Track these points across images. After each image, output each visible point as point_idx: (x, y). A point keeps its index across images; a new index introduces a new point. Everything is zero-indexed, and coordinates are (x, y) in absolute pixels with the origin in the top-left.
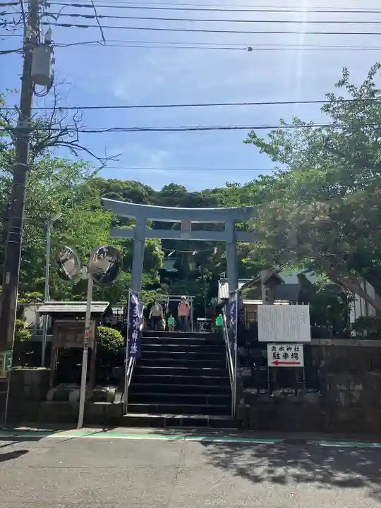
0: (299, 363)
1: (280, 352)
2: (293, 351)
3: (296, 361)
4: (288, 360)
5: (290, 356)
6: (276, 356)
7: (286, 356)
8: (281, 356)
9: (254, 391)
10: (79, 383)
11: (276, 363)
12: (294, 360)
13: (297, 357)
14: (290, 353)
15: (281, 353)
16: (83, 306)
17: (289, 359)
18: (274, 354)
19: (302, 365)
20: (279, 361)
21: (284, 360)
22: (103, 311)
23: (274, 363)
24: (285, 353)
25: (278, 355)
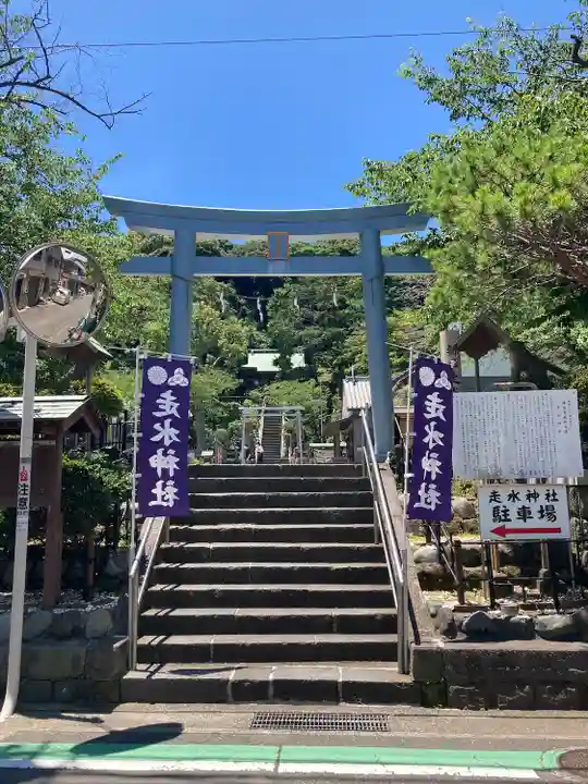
0: (558, 530)
1: (509, 504)
2: (542, 501)
3: (552, 525)
4: (530, 524)
5: (535, 515)
6: (500, 514)
7: (524, 513)
8: (513, 514)
11: (500, 531)
12: (545, 523)
13: (551, 515)
14: (534, 507)
15: (514, 508)
17: (536, 522)
18: (496, 509)
19: (566, 534)
20: (508, 525)
21: (521, 524)
22: (66, 416)
23: (494, 531)
24: (524, 507)
25: (506, 511)
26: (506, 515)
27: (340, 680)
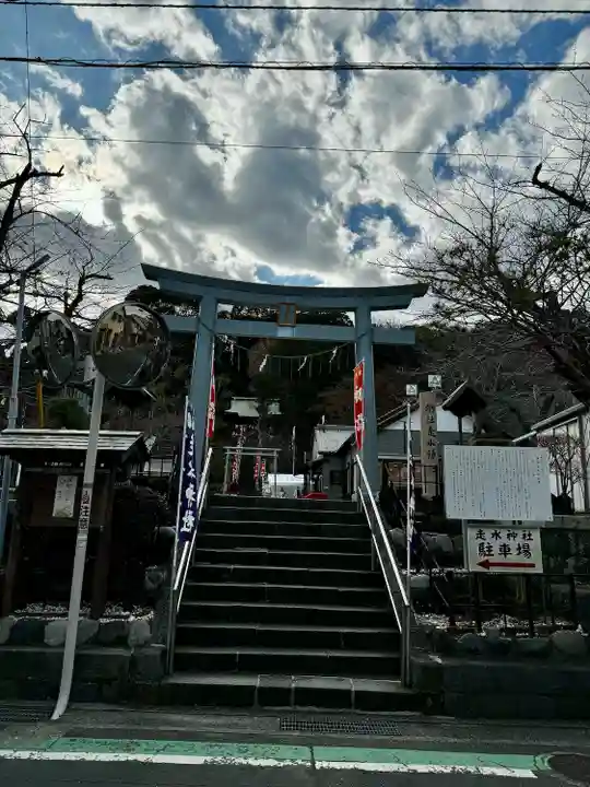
0: (533, 566)
1: (492, 541)
2: (519, 540)
3: (528, 561)
4: (509, 559)
5: (514, 552)
6: (485, 550)
7: (505, 550)
8: (496, 550)
9: (441, 624)
10: (64, 599)
11: (485, 564)
12: (522, 559)
13: (527, 552)
14: (513, 544)
15: (496, 545)
16: (83, 439)
17: (513, 557)
18: (481, 545)
19: (539, 569)
20: (492, 560)
21: (501, 559)
22: (125, 449)
23: (481, 564)
24: (504, 545)
25: (490, 548)
26: (490, 551)
27: (353, 689)
